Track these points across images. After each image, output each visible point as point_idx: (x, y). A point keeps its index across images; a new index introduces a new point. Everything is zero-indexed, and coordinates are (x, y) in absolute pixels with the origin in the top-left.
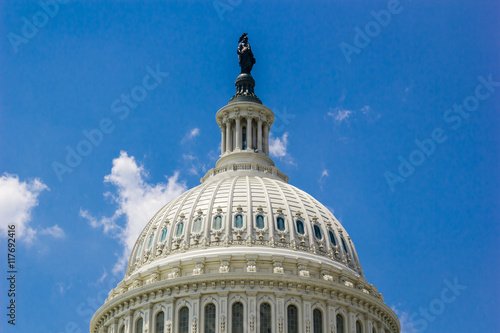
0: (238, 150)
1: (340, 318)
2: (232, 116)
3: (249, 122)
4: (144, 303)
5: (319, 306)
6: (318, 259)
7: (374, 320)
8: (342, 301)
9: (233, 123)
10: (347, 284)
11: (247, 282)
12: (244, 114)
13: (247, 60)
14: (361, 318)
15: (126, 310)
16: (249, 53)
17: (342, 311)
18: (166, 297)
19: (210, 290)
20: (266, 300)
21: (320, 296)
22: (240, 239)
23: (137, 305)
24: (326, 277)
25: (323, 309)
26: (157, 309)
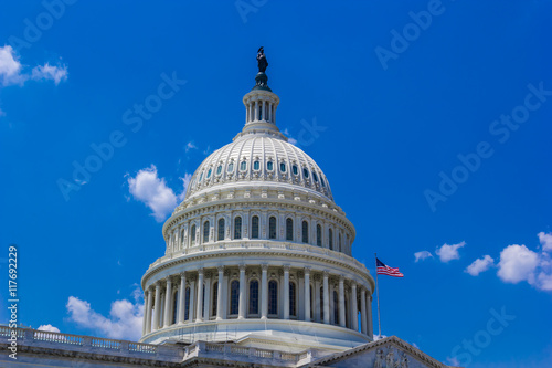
0: (256, 121)
1: (319, 227)
2: (253, 99)
3: (264, 103)
4: (197, 216)
5: (306, 219)
6: (306, 190)
7: (340, 228)
8: (320, 217)
9: (253, 104)
10: (324, 206)
11: (261, 204)
12: (260, 98)
13: (263, 64)
14: (332, 227)
15: (185, 220)
16: (264, 59)
17: (320, 223)
18: (210, 212)
19: (238, 208)
20: (273, 215)
21: (307, 213)
23: (193, 217)
24: (311, 201)
25: (308, 221)
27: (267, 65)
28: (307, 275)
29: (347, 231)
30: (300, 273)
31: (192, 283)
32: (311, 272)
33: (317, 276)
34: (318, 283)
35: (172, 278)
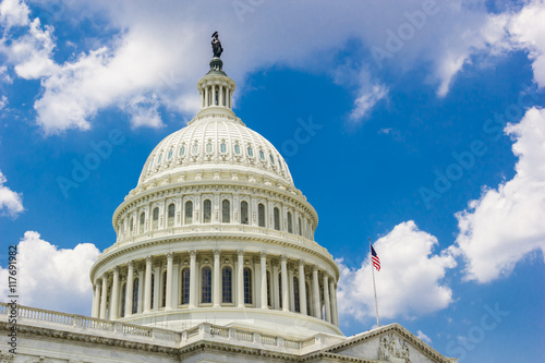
0: (213, 105)
1: (276, 210)
2: (209, 83)
3: (221, 88)
4: (146, 202)
5: (262, 202)
6: (263, 172)
7: (300, 212)
8: (278, 199)
9: (210, 88)
10: (281, 187)
11: (213, 186)
12: (217, 82)
13: (217, 49)
14: (291, 210)
15: (134, 208)
16: (219, 44)
17: (278, 206)
18: (160, 198)
19: (188, 192)
20: (226, 198)
21: (262, 195)
22: (209, 160)
23: (141, 204)
24: (267, 183)
25: (265, 204)
26: (154, 206)
27: (222, 50)
28: (263, 260)
29: (307, 215)
30: (255, 258)
31: (141, 273)
32: (268, 256)
33: (274, 261)
34: (275, 268)
35: (119, 268)
